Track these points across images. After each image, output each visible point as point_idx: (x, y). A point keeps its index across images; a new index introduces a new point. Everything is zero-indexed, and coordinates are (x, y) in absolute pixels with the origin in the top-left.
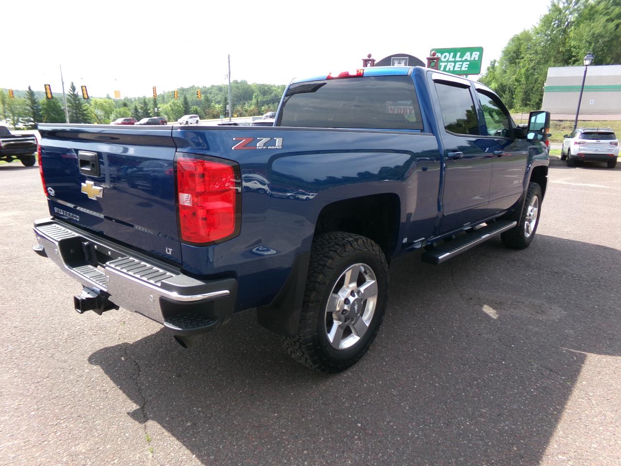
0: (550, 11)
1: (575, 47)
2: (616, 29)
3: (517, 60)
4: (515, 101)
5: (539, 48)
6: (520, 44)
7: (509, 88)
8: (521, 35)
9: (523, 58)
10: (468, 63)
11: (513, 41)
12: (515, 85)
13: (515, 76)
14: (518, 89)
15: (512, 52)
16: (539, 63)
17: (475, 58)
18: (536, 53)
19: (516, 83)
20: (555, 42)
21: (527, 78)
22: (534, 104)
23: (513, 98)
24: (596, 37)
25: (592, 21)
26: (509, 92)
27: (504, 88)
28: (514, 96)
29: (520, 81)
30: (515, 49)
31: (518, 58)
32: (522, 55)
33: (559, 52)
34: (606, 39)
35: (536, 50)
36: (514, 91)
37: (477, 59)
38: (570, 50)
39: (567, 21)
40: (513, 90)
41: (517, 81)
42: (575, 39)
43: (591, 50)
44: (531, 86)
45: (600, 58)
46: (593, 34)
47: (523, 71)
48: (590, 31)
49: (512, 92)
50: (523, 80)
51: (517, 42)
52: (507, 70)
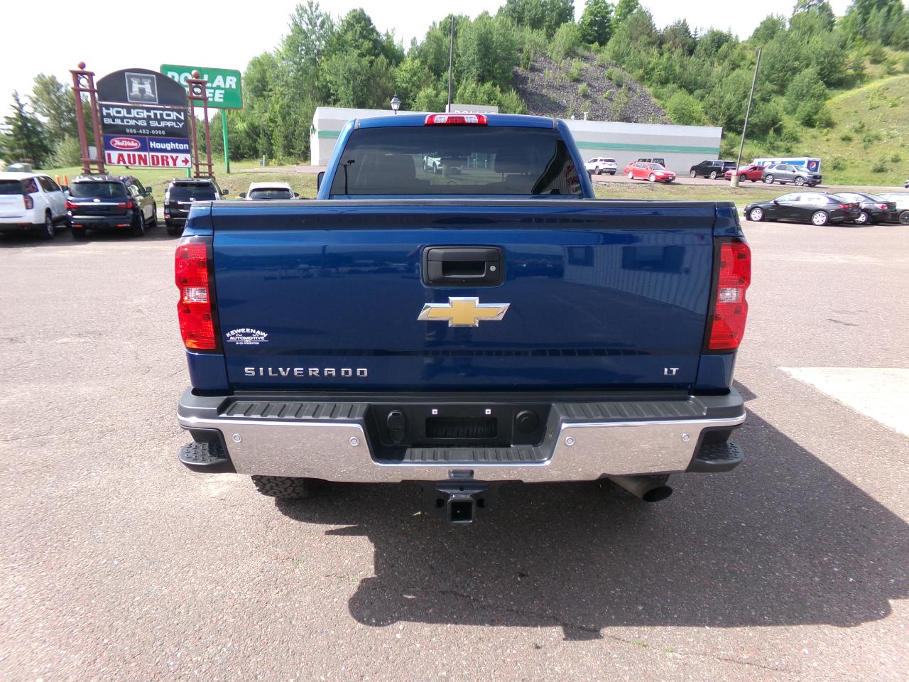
0: (292, 31)
1: (331, 83)
2: (371, 66)
3: (265, 93)
4: (274, 147)
5: (290, 80)
6: (264, 71)
7: (264, 130)
8: (263, 59)
9: (271, 90)
10: (223, 92)
11: (253, 65)
12: (270, 126)
13: (267, 115)
14: (276, 133)
15: (255, 80)
16: (293, 99)
17: (230, 85)
18: (287, 84)
19: (271, 124)
20: (307, 74)
21: (284, 119)
22: (300, 153)
23: (271, 144)
24: (353, 74)
25: (345, 53)
26: (265, 136)
27: (257, 130)
28: (272, 141)
29: (276, 122)
30: (258, 76)
31: (265, 90)
32: (270, 87)
33: (314, 87)
34: (363, 77)
35: (286, 82)
36: (272, 136)
37: (234, 86)
38: (326, 87)
39: (315, 48)
40: (269, 133)
41: (272, 120)
42: (330, 73)
43: (351, 89)
44: (291, 129)
45: (361, 99)
46: (350, 69)
47: (277, 107)
48: (345, 65)
49: (269, 137)
50: (279, 120)
51: (259, 68)
52: (255, 106)
